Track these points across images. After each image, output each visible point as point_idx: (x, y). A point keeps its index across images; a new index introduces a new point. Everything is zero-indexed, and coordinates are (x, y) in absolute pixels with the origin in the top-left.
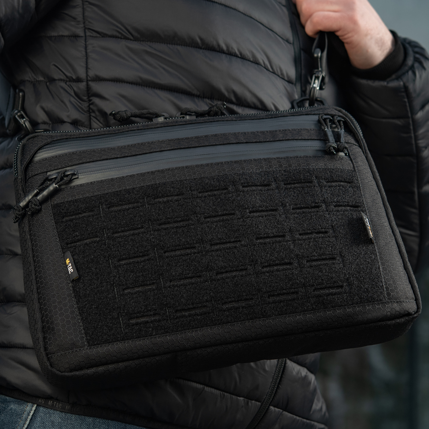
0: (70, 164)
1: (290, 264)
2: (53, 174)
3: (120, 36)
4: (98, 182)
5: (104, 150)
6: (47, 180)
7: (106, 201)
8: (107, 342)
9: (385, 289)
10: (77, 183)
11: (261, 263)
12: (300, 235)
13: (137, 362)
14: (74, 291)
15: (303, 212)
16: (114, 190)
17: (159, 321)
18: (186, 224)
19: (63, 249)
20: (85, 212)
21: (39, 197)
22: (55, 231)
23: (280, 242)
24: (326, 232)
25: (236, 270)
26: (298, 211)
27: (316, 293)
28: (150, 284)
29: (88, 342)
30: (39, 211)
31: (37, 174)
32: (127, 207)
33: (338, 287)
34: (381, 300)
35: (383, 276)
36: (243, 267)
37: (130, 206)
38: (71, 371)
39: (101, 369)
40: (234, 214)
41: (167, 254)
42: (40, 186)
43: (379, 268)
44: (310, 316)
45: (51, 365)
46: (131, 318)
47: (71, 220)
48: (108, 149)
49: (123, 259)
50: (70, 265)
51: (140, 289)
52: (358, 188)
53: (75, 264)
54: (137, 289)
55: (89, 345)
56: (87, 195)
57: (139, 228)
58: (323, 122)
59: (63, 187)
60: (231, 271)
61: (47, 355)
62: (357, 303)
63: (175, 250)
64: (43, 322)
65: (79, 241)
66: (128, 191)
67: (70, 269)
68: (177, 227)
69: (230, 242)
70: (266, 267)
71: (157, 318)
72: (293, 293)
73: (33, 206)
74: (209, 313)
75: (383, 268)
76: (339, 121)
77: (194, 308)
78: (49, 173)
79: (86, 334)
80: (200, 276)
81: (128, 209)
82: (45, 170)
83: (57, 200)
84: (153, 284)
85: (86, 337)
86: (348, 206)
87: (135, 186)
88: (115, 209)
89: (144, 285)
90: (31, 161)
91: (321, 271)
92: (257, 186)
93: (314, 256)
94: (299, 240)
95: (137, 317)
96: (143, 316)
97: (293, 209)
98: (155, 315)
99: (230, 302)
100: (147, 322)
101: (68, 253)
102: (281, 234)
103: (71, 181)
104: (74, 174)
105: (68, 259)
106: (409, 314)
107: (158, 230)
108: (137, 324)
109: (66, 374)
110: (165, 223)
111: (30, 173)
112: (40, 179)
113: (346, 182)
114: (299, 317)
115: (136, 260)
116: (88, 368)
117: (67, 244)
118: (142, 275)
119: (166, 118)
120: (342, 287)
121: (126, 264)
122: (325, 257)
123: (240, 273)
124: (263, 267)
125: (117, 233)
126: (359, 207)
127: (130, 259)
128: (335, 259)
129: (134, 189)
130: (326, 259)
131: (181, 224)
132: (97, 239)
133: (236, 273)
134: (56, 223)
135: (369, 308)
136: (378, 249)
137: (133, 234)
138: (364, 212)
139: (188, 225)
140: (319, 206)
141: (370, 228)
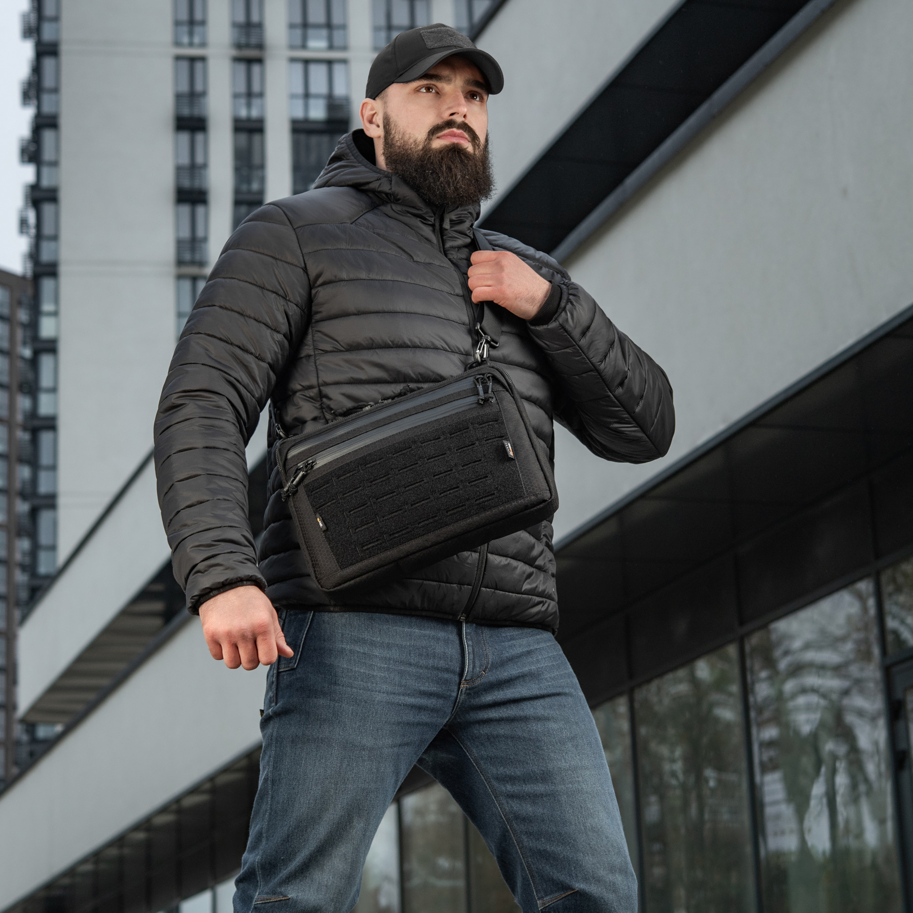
0: (311, 455)
1: (458, 487)
2: (301, 465)
3: (336, 350)
4: (329, 463)
5: (330, 440)
6: (298, 470)
7: (336, 474)
8: (352, 564)
9: (524, 489)
10: (316, 467)
11: (438, 491)
12: (462, 466)
13: (373, 573)
14: (326, 537)
15: (464, 451)
16: (339, 466)
17: (381, 544)
18: (387, 478)
19: (315, 512)
20: (324, 485)
21: (294, 483)
22: (308, 502)
23: (449, 474)
24: (480, 460)
25: (423, 500)
26: (460, 451)
27: (478, 502)
28: (371, 522)
29: (341, 568)
30: (297, 491)
31: (291, 467)
32: (348, 475)
33: (491, 495)
34: (521, 496)
35: (523, 480)
36: (427, 497)
37: (351, 473)
38: (334, 587)
39: (352, 582)
40: (417, 463)
41: (379, 500)
42: (295, 474)
43: (519, 475)
44: (476, 518)
45: (322, 587)
46: (364, 546)
47: (317, 493)
48: (333, 439)
49: (352, 510)
50: (320, 522)
51: (366, 526)
52: (503, 423)
53: (323, 521)
54: (363, 527)
55: (341, 569)
56: (324, 473)
57: (359, 488)
58: (476, 382)
59: (309, 472)
60: (420, 502)
61: (318, 581)
62: (506, 503)
63: (383, 497)
64: (312, 561)
65: (323, 505)
66: (348, 464)
67: (321, 525)
68: (382, 481)
69: (417, 483)
70: (442, 493)
71: (379, 542)
72: (462, 506)
73: (292, 489)
74: (411, 531)
75: (522, 475)
76: (488, 378)
77: (401, 531)
78: (299, 465)
79: (338, 562)
80: (401, 510)
81: (350, 476)
82: (296, 463)
83: (306, 481)
84: (373, 521)
85: (338, 564)
86: (495, 438)
87: (352, 460)
88: (342, 478)
89: (368, 524)
90: (286, 459)
91: (478, 487)
92: (431, 440)
93: (473, 478)
94: (462, 470)
95: (367, 545)
96: (370, 543)
97: (457, 450)
98: (377, 541)
99: (423, 521)
100: (373, 546)
101: (318, 515)
102: (449, 469)
103: (312, 467)
104: (313, 462)
105: (318, 518)
106: (544, 501)
107: (371, 486)
108: (368, 549)
109: (331, 590)
110: (374, 481)
111: (287, 467)
112: (294, 469)
113: (493, 421)
114: (469, 521)
115: (360, 509)
116: (344, 583)
117: (317, 509)
118: (365, 518)
119: (371, 406)
120: (494, 494)
121: (354, 513)
122: (480, 477)
123: (426, 501)
124: (440, 494)
125: (345, 494)
126: (503, 437)
127: (356, 509)
128: (487, 477)
129: (351, 462)
130: (481, 479)
131: (384, 479)
132: (334, 501)
133: (423, 502)
134: (308, 497)
135: (514, 504)
136: (518, 462)
137: (355, 493)
138: (507, 439)
139: (389, 478)
140: (474, 444)
141: (511, 450)
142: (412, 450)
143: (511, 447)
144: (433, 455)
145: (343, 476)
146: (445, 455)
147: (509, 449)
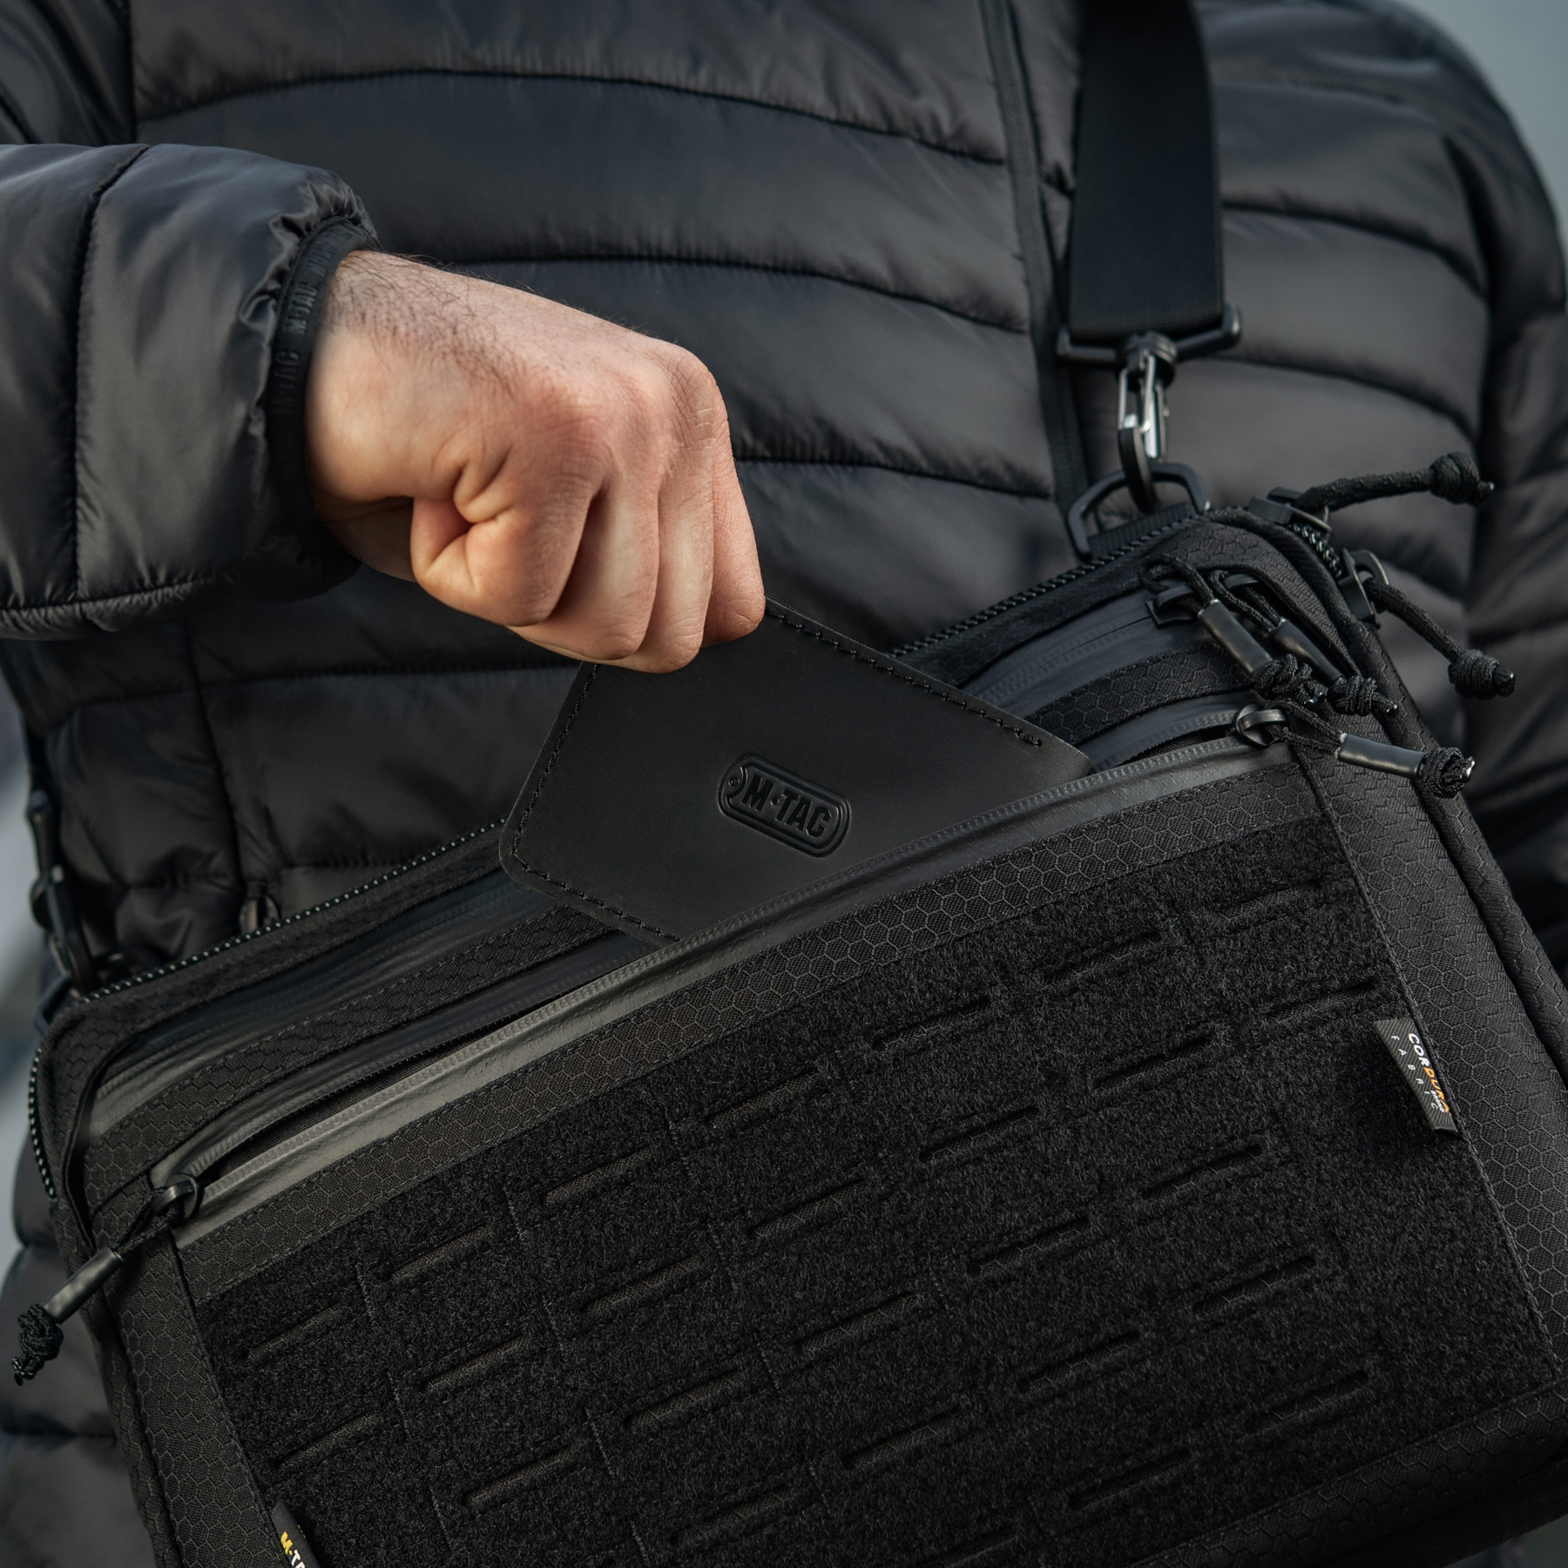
1: (1130, 1336)
7: (374, 1250)
9: (1545, 1328)
11: (1010, 1368)
12: (1146, 1194)
15: (1143, 1087)
16: (393, 1194)
18: (683, 1281)
19: (263, 1489)
20: (314, 1313)
22: (225, 1415)
23: (1070, 1252)
24: (1252, 1151)
25: (919, 1424)
26: (1120, 1087)
27: (1262, 1431)
31: (120, 1190)
32: (446, 1254)
33: (1348, 1382)
34: (1534, 1386)
35: (1528, 1269)
36: (941, 1407)
37: (464, 1243)
40: (860, 1180)
41: (639, 1426)
43: (1503, 1243)
47: (267, 1361)
49: (477, 1488)
50: (297, 1556)
53: (312, 1547)
56: (305, 1238)
57: (510, 1339)
60: (897, 1435)
62: (1439, 1428)
63: (667, 1401)
65: (310, 1441)
68: (648, 1301)
69: (871, 1310)
70: (1034, 1379)
72: (1167, 1459)
75: (1521, 1236)
80: (781, 1488)
81: (456, 1264)
82: (140, 1167)
86: (1326, 995)
87: (462, 1157)
88: (411, 1270)
92: (933, 1019)
93: (1222, 1274)
94: (1143, 1220)
97: (1098, 1084)
102: (1068, 1215)
105: (285, 1536)
107: (583, 1331)
110: (601, 1294)
111: (96, 1191)
113: (1298, 885)
115: (524, 1478)
117: (276, 1463)
118: (562, 1537)
120: (1362, 1376)
121: (493, 1505)
122: (1262, 1267)
123: (938, 1433)
124: (1023, 1385)
125: (435, 1376)
126: (1368, 985)
127: (503, 1476)
128: (1309, 1260)
129: (457, 1170)
130: (1271, 1274)
131: (660, 1283)
132: (368, 1420)
133: (917, 1440)
134: (223, 1384)
135: (1493, 1429)
136: (1484, 1154)
137: (492, 1374)
138: (1396, 1006)
139: (689, 1282)
140: (1203, 1040)
141: (1430, 1072)
142: (820, 1090)
143: (1429, 1055)
144: (959, 1119)
145: (415, 1256)
146: (1032, 1124)
147: (1420, 1071)
